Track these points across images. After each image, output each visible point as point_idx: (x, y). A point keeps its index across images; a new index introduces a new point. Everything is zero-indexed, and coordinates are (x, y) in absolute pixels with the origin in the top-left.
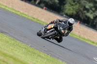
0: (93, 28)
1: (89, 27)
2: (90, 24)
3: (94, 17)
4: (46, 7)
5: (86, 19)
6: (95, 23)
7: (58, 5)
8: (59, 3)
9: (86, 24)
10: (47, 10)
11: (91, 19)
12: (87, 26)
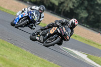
0: (59, 15)
1: (54, 14)
2: (55, 10)
3: (59, 4)
5: (51, 5)
6: (60, 10)
9: (51, 11)
11: (56, 6)
12: (51, 13)
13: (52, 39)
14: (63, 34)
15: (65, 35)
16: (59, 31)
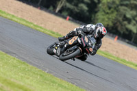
1: (131, 44)
2: (133, 40)
4: (70, 16)
5: (127, 33)
7: (88, 14)
8: (88, 11)
9: (127, 41)
10: (72, 21)
11: (134, 33)
12: (128, 43)
13: (70, 51)
14: (84, 45)
15: (86, 46)
16: (79, 41)
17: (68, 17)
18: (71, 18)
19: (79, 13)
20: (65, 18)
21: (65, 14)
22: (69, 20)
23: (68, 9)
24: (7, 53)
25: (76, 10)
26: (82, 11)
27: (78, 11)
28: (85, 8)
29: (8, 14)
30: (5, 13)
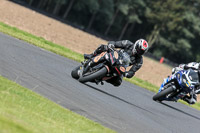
4: (165, 57)
7: (191, 54)
8: (191, 50)
10: (168, 64)
14: (113, 63)
16: (107, 57)
17: (163, 59)
18: (167, 60)
19: (178, 52)
20: (158, 60)
21: (158, 53)
22: (164, 62)
23: (163, 48)
24: (72, 110)
25: (175, 48)
26: (183, 49)
27: (176, 50)
28: (187, 45)
29: (74, 53)
30: (69, 51)
